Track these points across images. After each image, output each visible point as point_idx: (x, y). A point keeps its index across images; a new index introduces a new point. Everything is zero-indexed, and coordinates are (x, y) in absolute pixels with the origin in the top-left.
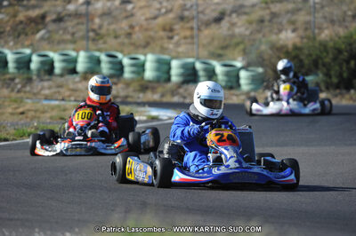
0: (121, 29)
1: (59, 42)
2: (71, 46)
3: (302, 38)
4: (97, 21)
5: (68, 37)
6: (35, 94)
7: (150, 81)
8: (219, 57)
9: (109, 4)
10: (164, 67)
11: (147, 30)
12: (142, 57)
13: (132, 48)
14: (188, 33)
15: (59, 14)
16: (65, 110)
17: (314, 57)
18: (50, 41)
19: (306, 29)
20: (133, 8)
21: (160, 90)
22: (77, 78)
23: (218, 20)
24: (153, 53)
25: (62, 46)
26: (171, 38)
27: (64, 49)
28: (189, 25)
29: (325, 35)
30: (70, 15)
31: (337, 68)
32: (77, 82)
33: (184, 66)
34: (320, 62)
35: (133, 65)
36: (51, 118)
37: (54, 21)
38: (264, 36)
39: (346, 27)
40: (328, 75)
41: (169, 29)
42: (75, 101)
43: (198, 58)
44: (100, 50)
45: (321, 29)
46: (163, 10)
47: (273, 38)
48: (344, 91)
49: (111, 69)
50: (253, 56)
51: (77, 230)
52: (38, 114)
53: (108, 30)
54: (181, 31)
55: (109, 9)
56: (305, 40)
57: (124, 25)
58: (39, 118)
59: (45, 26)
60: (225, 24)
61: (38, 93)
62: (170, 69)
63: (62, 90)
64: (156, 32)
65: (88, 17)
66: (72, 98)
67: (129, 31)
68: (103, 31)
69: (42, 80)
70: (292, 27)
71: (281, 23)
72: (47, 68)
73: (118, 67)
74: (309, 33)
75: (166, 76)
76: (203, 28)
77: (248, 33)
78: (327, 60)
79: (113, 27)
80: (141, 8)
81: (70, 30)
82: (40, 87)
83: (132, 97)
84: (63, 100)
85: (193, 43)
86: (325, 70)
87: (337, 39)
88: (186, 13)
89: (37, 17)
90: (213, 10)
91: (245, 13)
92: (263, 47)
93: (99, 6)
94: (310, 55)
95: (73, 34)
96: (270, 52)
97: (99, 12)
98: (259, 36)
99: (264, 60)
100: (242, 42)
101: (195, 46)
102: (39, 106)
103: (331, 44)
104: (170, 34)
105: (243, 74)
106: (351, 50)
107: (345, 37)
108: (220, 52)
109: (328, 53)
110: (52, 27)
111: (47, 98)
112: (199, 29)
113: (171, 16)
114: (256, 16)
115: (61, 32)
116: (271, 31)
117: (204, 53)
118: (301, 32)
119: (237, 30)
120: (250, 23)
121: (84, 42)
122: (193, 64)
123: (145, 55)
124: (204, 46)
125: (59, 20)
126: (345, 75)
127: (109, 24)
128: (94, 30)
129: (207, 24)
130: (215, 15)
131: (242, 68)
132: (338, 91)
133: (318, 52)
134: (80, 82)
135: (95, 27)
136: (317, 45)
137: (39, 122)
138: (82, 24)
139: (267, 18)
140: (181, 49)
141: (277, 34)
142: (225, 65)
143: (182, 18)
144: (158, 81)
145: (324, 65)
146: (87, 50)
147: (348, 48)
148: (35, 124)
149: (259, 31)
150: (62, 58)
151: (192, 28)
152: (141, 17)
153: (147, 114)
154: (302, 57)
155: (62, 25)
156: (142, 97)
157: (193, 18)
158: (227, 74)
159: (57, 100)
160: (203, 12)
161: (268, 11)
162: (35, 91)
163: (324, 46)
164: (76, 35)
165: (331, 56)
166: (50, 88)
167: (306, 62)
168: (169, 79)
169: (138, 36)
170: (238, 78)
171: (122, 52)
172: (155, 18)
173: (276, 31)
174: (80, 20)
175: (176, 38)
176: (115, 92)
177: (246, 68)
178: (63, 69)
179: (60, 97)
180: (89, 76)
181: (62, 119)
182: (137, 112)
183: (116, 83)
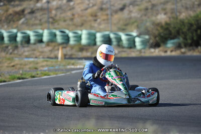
0: (67, 16)
1: (33, 25)
2: (40, 27)
3: (170, 18)
4: (54, 12)
5: (37, 22)
6: (20, 55)
7: (84, 46)
8: (123, 30)
9: (60, 2)
10: (92, 37)
11: (82, 16)
12: (79, 32)
13: (73, 27)
14: (105, 17)
15: (32, 9)
16: (37, 63)
17: (177, 28)
18: (28, 25)
19: (172, 13)
20: (74, 4)
21: (90, 50)
22: (43, 45)
23: (122, 9)
24: (86, 29)
25: (34, 27)
26: (96, 20)
27: (36, 29)
28: (105, 13)
29: (183, 16)
30: (38, 9)
31: (190, 34)
32: (43, 48)
33: (104, 36)
34: (181, 31)
35: (75, 37)
36: (30, 68)
37: (30, 13)
38: (148, 18)
39: (195, 11)
40: (185, 38)
41: (95, 16)
42: (43, 58)
43: (111, 31)
44: (55, 29)
45: (180, 13)
46: (91, 5)
47: (153, 18)
48: (194, 48)
49: (62, 39)
50: (142, 29)
51: (47, 131)
52: (22, 66)
53: (60, 17)
54: (102, 16)
55: (60, 5)
56: (172, 19)
57: (69, 14)
58: (23, 68)
59: (24, 16)
60: (126, 11)
61: (22, 54)
62: (95, 38)
63: (35, 52)
64: (87, 17)
65: (48, 10)
66: (41, 57)
67: (72, 17)
68: (57, 18)
69: (23, 47)
70: (164, 12)
71: (158, 10)
72: (26, 40)
73: (66, 38)
74: (174, 15)
75: (93, 42)
76: (114, 14)
77: (139, 16)
78: (185, 30)
79: (63, 15)
81: (39, 18)
82: (22, 51)
83: (75, 55)
84: (36, 58)
85: (108, 23)
86: (183, 36)
87: (190, 18)
88: (104, 6)
89: (20, 11)
91: (137, 5)
92: (148, 24)
93: (54, 3)
94: (175, 28)
95: (40, 20)
96: (152, 27)
97: (55, 7)
98: (144, 18)
99: (148, 31)
100: (135, 22)
101: (110, 25)
102: (22, 62)
103: (186, 21)
104: (95, 18)
105: (137, 40)
106: (198, 24)
107: (195, 17)
108: (124, 27)
109: (185, 26)
110: (28, 16)
111: (27, 57)
112: (112, 15)
113: (95, 8)
114: (143, 6)
115: (33, 19)
116: (152, 15)
117: (114, 28)
118: (169, 15)
119: (133, 15)
120: (140, 10)
121: (46, 25)
122: (109, 35)
123: (81, 30)
124: (115, 24)
125: (32, 12)
126: (195, 38)
127: (61, 13)
128: (52, 18)
129: (116, 12)
130: (120, 6)
132: (191, 48)
133: (179, 26)
134: (45, 48)
135: (53, 15)
136: (178, 21)
138: (45, 14)
139: (150, 7)
140: (102, 26)
141: (156, 16)
142: (127, 35)
143: (102, 9)
144: (89, 45)
145: (183, 33)
146: (48, 29)
147: (196, 23)
148: (21, 72)
149: (145, 15)
150: (35, 34)
151: (107, 15)
152: (78, 9)
153: (84, 64)
154: (171, 29)
155: (34, 15)
156: (81, 55)
157: (107, 9)
158: (128, 40)
159: (32, 58)
160: (113, 5)
161: (150, 4)
162: (20, 53)
163: (182, 22)
164: (43, 21)
165: (186, 27)
166: (28, 51)
167: (173, 31)
168: (95, 44)
169: (77, 20)
170: (134, 42)
171: (68, 29)
172: (86, 9)
173: (155, 14)
174: (44, 12)
175: (99, 20)
176: (65, 53)
177: (138, 36)
178: (35, 40)
179: (34, 56)
180: (50, 44)
181: (36, 69)
182: (78, 63)
183: (65, 47)
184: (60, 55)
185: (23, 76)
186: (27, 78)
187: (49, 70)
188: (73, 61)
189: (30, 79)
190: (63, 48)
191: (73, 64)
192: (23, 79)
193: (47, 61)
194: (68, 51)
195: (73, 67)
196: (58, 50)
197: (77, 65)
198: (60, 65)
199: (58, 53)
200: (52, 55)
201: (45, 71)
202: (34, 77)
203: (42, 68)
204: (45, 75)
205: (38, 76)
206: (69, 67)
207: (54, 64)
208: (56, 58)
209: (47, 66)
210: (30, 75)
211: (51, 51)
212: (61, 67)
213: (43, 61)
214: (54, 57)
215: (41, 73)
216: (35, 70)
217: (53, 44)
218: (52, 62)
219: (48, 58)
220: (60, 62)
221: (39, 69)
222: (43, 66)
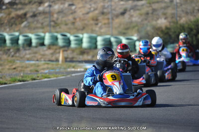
0: (69, 20)
1: (34, 28)
2: (41, 30)
3: (170, 22)
4: (55, 16)
5: (39, 25)
6: (21, 58)
7: (85, 49)
8: (124, 34)
9: (62, 6)
10: (93, 41)
11: (83, 20)
12: (81, 36)
13: (75, 31)
14: (106, 21)
15: (34, 12)
16: (38, 66)
18: (30, 28)
19: (172, 18)
20: (76, 8)
21: (91, 53)
22: (45, 48)
23: (123, 14)
24: (87, 33)
25: (36, 30)
26: (97, 24)
27: (38, 32)
28: (106, 17)
29: (183, 20)
30: (40, 13)
32: (45, 51)
33: (105, 40)
35: (76, 40)
36: (31, 71)
37: (32, 17)
38: (149, 22)
39: (195, 16)
41: (96, 20)
42: (45, 61)
43: (112, 35)
44: (57, 32)
45: (181, 17)
46: (92, 9)
47: (154, 23)
49: (64, 42)
50: (143, 33)
52: (23, 69)
53: (61, 21)
54: (103, 20)
55: (62, 9)
56: (172, 24)
57: (71, 17)
58: (24, 71)
59: (26, 19)
60: (127, 16)
61: (24, 57)
62: (96, 42)
63: (37, 55)
64: (88, 21)
65: (50, 14)
66: (42, 59)
67: (74, 21)
68: (59, 21)
69: (25, 50)
70: (165, 16)
71: (158, 15)
72: (28, 42)
73: (68, 41)
74: (174, 20)
75: (94, 46)
76: (114, 18)
77: (140, 20)
79: (64, 19)
80: (80, 8)
81: (41, 21)
82: (24, 54)
83: (76, 58)
84: (37, 60)
85: (109, 27)
87: (189, 22)
88: (105, 11)
89: (22, 14)
90: (121, 8)
91: (138, 10)
92: (149, 28)
93: (56, 7)
94: (175, 32)
95: (42, 24)
96: (152, 31)
97: (57, 11)
98: (145, 22)
99: (149, 36)
100: (137, 26)
101: (110, 29)
102: (23, 64)
103: (186, 26)
104: (96, 22)
105: (137, 43)
106: (198, 29)
107: (195, 22)
108: (124, 31)
110: (30, 20)
111: (28, 60)
112: (113, 19)
113: (97, 12)
114: (144, 11)
115: (35, 23)
116: (153, 19)
117: (115, 32)
118: (169, 19)
119: (134, 19)
120: (141, 15)
121: (48, 28)
122: (110, 39)
123: (83, 34)
124: (116, 28)
125: (34, 16)
127: (63, 17)
128: (53, 21)
129: (117, 16)
130: (121, 11)
131: (137, 40)
134: (47, 50)
135: (54, 19)
136: (178, 26)
137: (24, 73)
138: (47, 18)
139: (150, 12)
140: (103, 31)
141: (156, 21)
142: (128, 39)
143: (103, 13)
144: (90, 48)
146: (50, 32)
147: (196, 27)
148: (22, 74)
149: (146, 19)
150: (36, 37)
151: (108, 19)
152: (80, 13)
153: (84, 67)
154: (171, 33)
155: (36, 18)
156: (81, 58)
157: (108, 13)
158: (129, 44)
159: (33, 60)
160: (114, 10)
161: (150, 8)
162: (22, 56)
163: (182, 27)
164: (45, 24)
166: (30, 54)
167: (173, 36)
168: (96, 47)
169: (79, 24)
170: (135, 46)
171: (69, 33)
172: (88, 13)
173: (155, 19)
174: (46, 16)
175: (100, 24)
176: (66, 56)
177: (139, 40)
178: (37, 43)
179: (36, 59)
180: (52, 47)
181: (37, 71)
182: (78, 66)
183: (66, 51)
184: (61, 59)
185: (24, 79)
186: (28, 81)
187: (50, 73)
188: (73, 64)
189: (31, 81)
190: (63, 51)
191: (74, 67)
192: (23, 81)
193: (48, 64)
194: (69, 54)
195: (73, 70)
196: (59, 53)
197: (77, 68)
198: (60, 68)
199: (59, 56)
200: (53, 58)
201: (46, 73)
202: (34, 79)
203: (42, 71)
204: (46, 78)
205: (38, 78)
206: (69, 70)
207: (54, 66)
208: (57, 60)
209: (48, 68)
210: (31, 78)
211: (52, 54)
212: (62, 70)
213: (44, 64)
215: (42, 76)
216: (35, 72)
217: (55, 47)
218: (53, 65)
219: (50, 61)
220: (61, 65)
221: (40, 72)
222: (44, 69)
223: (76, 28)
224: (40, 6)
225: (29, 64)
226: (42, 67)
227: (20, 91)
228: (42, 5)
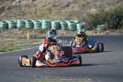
0: (32, 11)
1: (10, 17)
2: (15, 18)
3: (99, 11)
4: (23, 8)
5: (13, 15)
6: (2, 36)
7: (44, 30)
8: (68, 19)
9: (27, 2)
10: (49, 24)
11: (42, 11)
12: (41, 21)
13: (37, 18)
14: (57, 11)
15: (9, 6)
16: (13, 42)
17: (103, 18)
18: (7, 17)
19: (100, 8)
20: (37, 3)
22: (17, 30)
23: (68, 6)
24: (45, 19)
25: (11, 18)
26: (51, 13)
27: (12, 19)
29: (107, 9)
30: (13, 7)
31: (112, 21)
33: (56, 23)
34: (106, 19)
35: (37, 24)
36: (8, 45)
37: (8, 9)
38: (85, 11)
39: (115, 6)
40: (109, 24)
41: (50, 10)
42: (17, 38)
43: (61, 20)
44: (25, 19)
45: (105, 7)
46: (47, 3)
47: (88, 11)
48: (115, 30)
49: (29, 26)
50: (81, 18)
52: (3, 44)
54: (54, 10)
55: (28, 4)
56: (100, 12)
57: (33, 9)
59: (4, 11)
60: (70, 7)
61: (3, 36)
62: (51, 24)
63: (12, 34)
64: (45, 11)
65: (20, 7)
66: (16, 37)
67: (35, 11)
68: (26, 12)
69: (4, 31)
70: (95, 7)
71: (91, 6)
72: (6, 26)
73: (32, 25)
74: (101, 9)
75: (49, 27)
77: (79, 10)
78: (108, 19)
80: (39, 3)
81: (14, 12)
82: (3, 34)
83: (37, 36)
84: (12, 38)
85: (59, 15)
86: (107, 22)
87: (111, 11)
88: (56, 4)
89: (1, 8)
90: (66, 2)
91: (77, 3)
92: (85, 15)
93: (24, 3)
94: (102, 17)
95: (15, 14)
96: (87, 17)
97: (24, 5)
98: (82, 11)
99: (85, 20)
100: (77, 14)
101: (60, 16)
102: (4, 41)
103: (110, 13)
104: (50, 12)
105: (78, 25)
106: (117, 14)
107: (114, 10)
108: (69, 17)
109: (108, 16)
110: (7, 11)
111: (6, 37)
112: (61, 9)
113: (50, 5)
114: (81, 4)
115: (10, 13)
116: (87, 9)
117: (63, 18)
118: (98, 9)
119: (75, 9)
120: (79, 6)
121: (19, 17)
122: (59, 22)
123: (42, 20)
124: (63, 15)
125: (9, 8)
126: (115, 24)
127: (28, 9)
128: (22, 12)
129: (64, 7)
130: (66, 4)
131: (77, 23)
132: (113, 30)
133: (105, 16)
134: (18, 31)
135: (23, 10)
136: (104, 13)
138: (18, 10)
139: (86, 4)
140: (54, 17)
141: (89, 10)
142: (71, 22)
143: (54, 6)
144: (47, 29)
145: (107, 21)
146: (20, 19)
147: (116, 14)
148: (3, 47)
149: (83, 9)
150: (11, 22)
151: (58, 9)
152: (39, 6)
154: (99, 18)
155: (11, 10)
156: (41, 35)
157: (58, 6)
158: (72, 25)
159: (10, 38)
160: (62, 3)
161: (86, 2)
162: (2, 35)
163: (107, 14)
164: (16, 14)
165: (110, 17)
166: (7, 34)
167: (101, 20)
169: (39, 13)
170: (76, 27)
171: (33, 19)
172: (45, 6)
173: (89, 9)
174: (17, 8)
175: (53, 13)
176: (31, 34)
178: (12, 27)
180: (22, 29)
183: (31, 31)
184: (28, 36)
185: (4, 50)
187: (21, 46)
188: (36, 40)
189: (8, 52)
190: (30, 31)
191: (37, 42)
193: (20, 40)
194: (33, 33)
195: (36, 43)
196: (27, 32)
197: (39, 42)
198: (28, 42)
200: (23, 36)
201: (18, 46)
202: (11, 50)
203: (16, 45)
204: (19, 49)
205: (14, 50)
206: (33, 43)
207: (24, 41)
208: (26, 38)
209: (20, 43)
210: (9, 49)
211: (22, 33)
212: (29, 44)
213: (17, 40)
214: (24, 37)
215: (16, 48)
216: (12, 46)
217: (24, 29)
218: (23, 40)
219: (20, 38)
220: (28, 40)
221: (14, 45)
222: (17, 43)
223: (37, 16)
224: (13, 2)
225: (7, 40)
226: (16, 42)
227: (2, 58)
228: (14, 1)
